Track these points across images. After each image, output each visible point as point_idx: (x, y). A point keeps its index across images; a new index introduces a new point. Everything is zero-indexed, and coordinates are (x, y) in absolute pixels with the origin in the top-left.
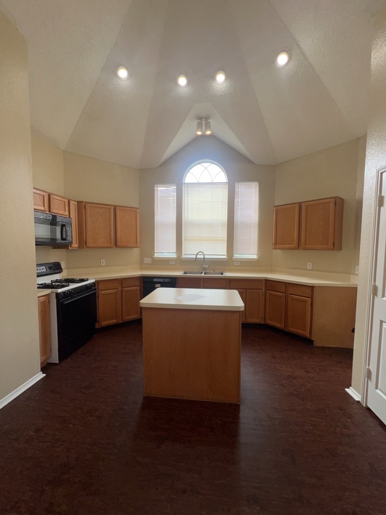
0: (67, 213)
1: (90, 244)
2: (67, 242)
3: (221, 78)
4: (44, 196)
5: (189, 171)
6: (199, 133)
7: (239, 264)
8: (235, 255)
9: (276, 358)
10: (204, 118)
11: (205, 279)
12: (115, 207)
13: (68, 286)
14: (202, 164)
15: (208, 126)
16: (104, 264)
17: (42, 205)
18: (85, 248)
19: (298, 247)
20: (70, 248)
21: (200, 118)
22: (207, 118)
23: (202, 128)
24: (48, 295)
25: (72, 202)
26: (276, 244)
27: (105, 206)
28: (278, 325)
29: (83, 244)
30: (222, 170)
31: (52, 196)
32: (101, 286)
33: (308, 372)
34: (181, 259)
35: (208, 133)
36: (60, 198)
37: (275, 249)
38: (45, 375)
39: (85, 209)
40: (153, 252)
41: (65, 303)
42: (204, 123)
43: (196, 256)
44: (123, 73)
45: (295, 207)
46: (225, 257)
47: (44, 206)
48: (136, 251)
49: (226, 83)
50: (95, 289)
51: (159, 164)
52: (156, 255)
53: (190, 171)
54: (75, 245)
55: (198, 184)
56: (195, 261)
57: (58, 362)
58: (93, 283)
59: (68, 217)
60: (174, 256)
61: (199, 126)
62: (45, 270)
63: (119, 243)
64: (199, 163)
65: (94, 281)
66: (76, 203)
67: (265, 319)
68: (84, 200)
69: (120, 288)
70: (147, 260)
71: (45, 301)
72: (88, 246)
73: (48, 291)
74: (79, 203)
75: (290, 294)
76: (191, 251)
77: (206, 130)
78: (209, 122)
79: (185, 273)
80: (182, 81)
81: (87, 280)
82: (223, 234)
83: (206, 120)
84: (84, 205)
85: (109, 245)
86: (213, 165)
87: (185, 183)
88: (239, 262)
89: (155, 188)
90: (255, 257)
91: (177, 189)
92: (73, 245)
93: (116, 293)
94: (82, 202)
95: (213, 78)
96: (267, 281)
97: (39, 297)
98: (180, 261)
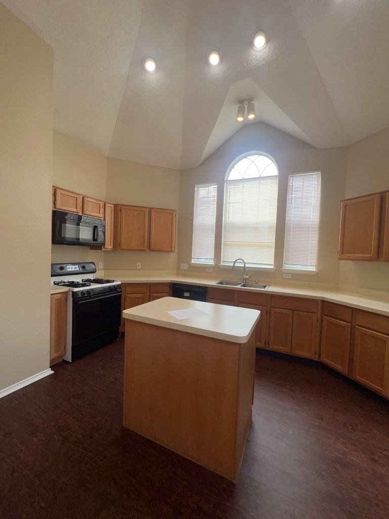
0: (101, 215)
1: (124, 246)
2: (98, 242)
3: (260, 41)
4: (77, 198)
5: (233, 167)
6: (240, 119)
7: (290, 277)
8: (286, 266)
9: (322, 419)
10: (246, 100)
11: (239, 292)
12: (150, 209)
13: (90, 285)
14: (249, 157)
15: (251, 109)
16: (140, 267)
17: (75, 206)
18: (119, 250)
19: (378, 257)
20: (103, 249)
21: (241, 102)
22: (250, 100)
23: (243, 113)
24: (66, 293)
25: (107, 205)
26: (342, 252)
27: (140, 209)
28: (339, 367)
29: (117, 246)
30: (273, 162)
31: (86, 199)
32: (128, 289)
33: (376, 461)
34: (219, 266)
35: (251, 117)
36: (94, 201)
37: (341, 259)
38: (53, 372)
39: (121, 211)
40: (191, 258)
41: (80, 303)
42: (246, 106)
43: (234, 264)
44: (150, 66)
45: (374, 199)
46: (272, 267)
47: (76, 208)
48: (173, 256)
49: (268, 47)
50: (121, 292)
51: (200, 163)
52: (193, 261)
53: (235, 167)
54: (109, 246)
55: (243, 180)
56: (233, 269)
57: (71, 361)
58: (119, 286)
59: (103, 219)
60: (212, 262)
61: (241, 112)
62: (78, 269)
63: (153, 247)
64: (245, 157)
65: (120, 283)
66: (112, 206)
67: (320, 354)
68: (120, 203)
69: (148, 293)
70: (184, 266)
71: (61, 299)
72: (121, 248)
73: (66, 289)
74: (116, 206)
75: (358, 325)
76: (230, 258)
77: (249, 114)
78: (253, 104)
79: (221, 283)
80: (214, 59)
81: (113, 281)
82: (271, 239)
83: (249, 103)
84: (120, 208)
85: (142, 248)
86: (262, 157)
87: (227, 181)
88: (290, 275)
89: (196, 189)
90: (313, 269)
91: (218, 188)
92: (106, 247)
93: (143, 298)
94: (118, 205)
95: (251, 44)
96: (325, 303)
97: (52, 294)
98: (218, 269)
